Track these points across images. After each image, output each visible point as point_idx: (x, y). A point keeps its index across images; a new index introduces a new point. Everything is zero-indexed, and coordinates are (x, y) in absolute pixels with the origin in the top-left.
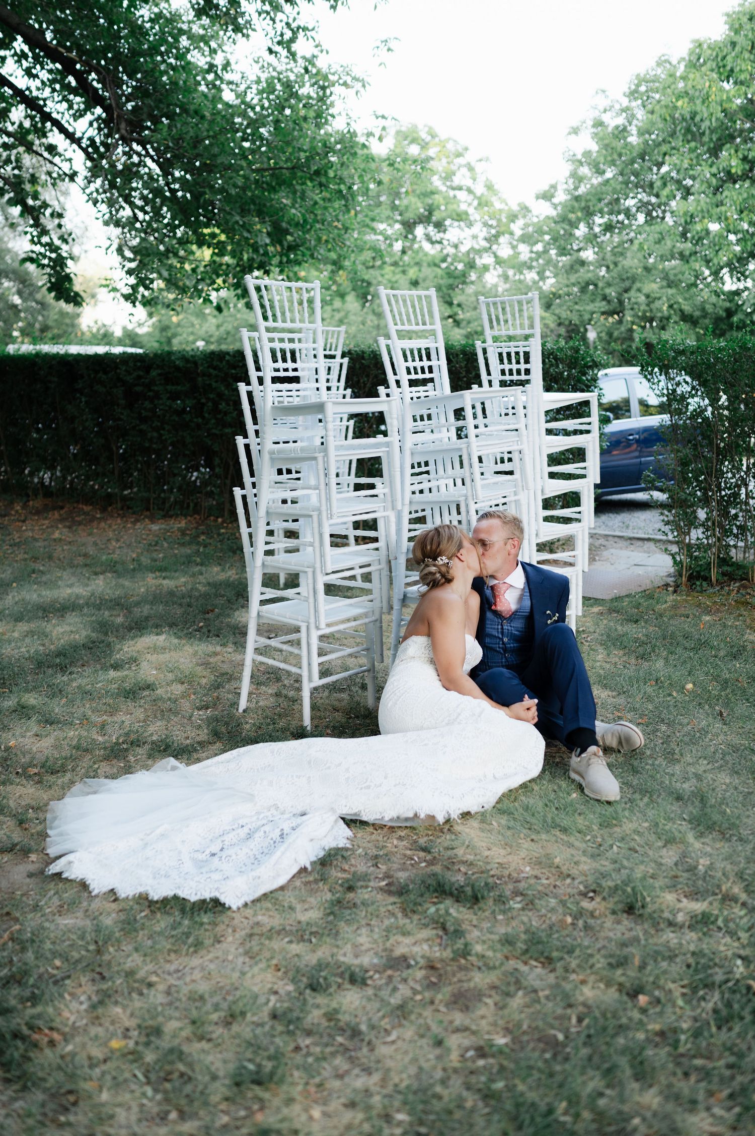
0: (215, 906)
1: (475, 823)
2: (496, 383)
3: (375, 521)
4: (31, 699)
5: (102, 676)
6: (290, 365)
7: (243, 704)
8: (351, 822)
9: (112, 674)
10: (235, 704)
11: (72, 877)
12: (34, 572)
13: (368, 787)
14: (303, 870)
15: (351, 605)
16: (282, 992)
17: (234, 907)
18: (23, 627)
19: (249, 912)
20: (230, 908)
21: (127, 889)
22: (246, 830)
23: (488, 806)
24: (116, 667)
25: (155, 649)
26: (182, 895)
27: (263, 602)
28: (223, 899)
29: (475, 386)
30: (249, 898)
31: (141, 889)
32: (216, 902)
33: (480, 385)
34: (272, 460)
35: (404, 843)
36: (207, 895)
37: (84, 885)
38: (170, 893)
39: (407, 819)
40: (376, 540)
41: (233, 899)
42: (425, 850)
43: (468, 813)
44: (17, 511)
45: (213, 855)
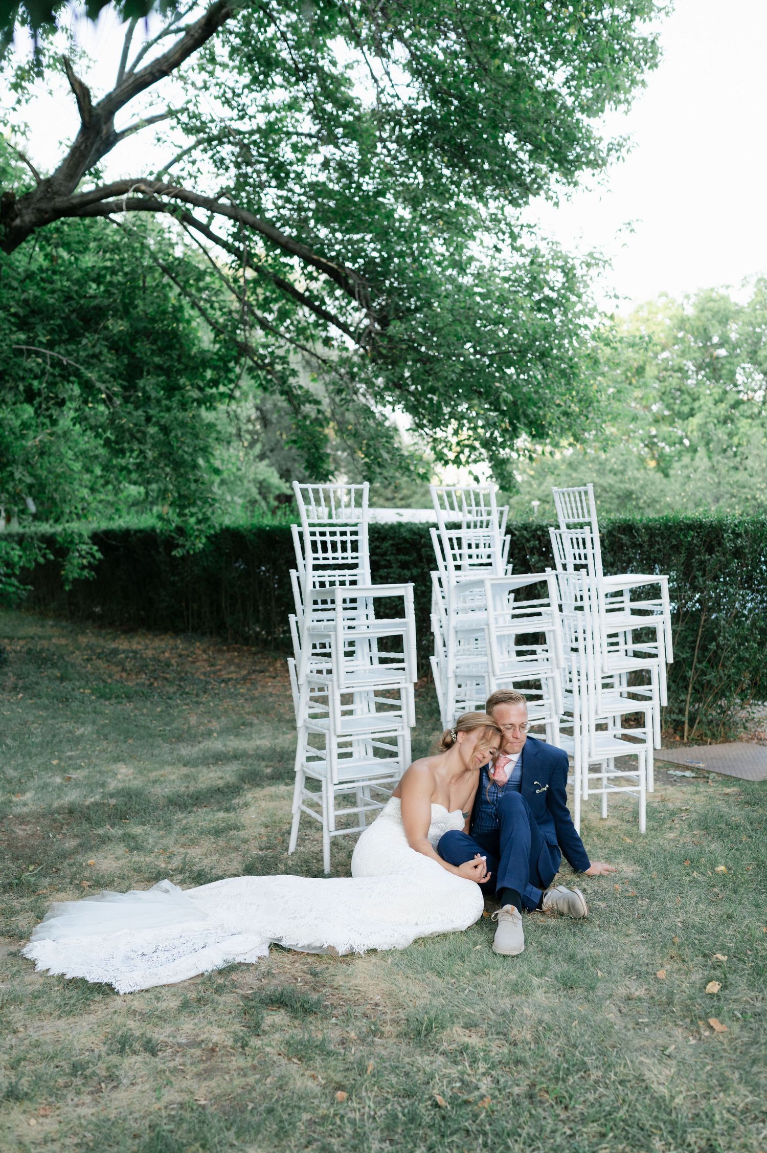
0: (106, 990)
1: (374, 959)
2: (570, 567)
3: (399, 691)
4: (137, 830)
5: (210, 817)
6: (349, 554)
7: (292, 848)
8: (276, 946)
9: (221, 815)
10: (287, 849)
11: (29, 956)
12: (243, 724)
13: (294, 918)
14: (203, 974)
15: (380, 764)
16: (96, 1051)
17: (121, 993)
18: (185, 770)
19: (130, 997)
20: (117, 993)
21: (56, 971)
22: (183, 940)
23: (400, 947)
24: (227, 810)
25: (272, 798)
26: (88, 979)
27: (309, 759)
28: (116, 986)
29: (548, 569)
30: (138, 988)
31: (64, 971)
32: (109, 985)
33: (554, 567)
34: (311, 636)
35: (305, 968)
36: (105, 980)
37: (33, 964)
38: (81, 976)
39: (314, 948)
40: (399, 708)
41: (122, 987)
42: (315, 975)
43: (374, 951)
44: (275, 669)
45: (143, 955)
